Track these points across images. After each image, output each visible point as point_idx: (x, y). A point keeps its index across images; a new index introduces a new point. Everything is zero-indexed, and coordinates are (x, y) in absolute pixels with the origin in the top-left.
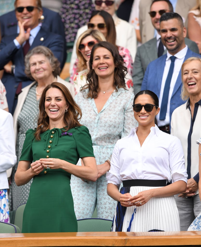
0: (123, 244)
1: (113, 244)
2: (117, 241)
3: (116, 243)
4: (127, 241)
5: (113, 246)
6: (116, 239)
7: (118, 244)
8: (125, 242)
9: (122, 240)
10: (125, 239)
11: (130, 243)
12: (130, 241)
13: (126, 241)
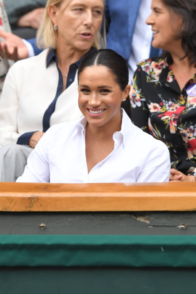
0: (27, 207)
1: (5, 207)
2: (14, 202)
3: (12, 205)
4: (34, 202)
5: (5, 210)
6: (12, 197)
7: (15, 206)
8: (30, 203)
9: (23, 199)
10: (30, 198)
11: (41, 205)
12: (39, 201)
13: (33, 200)
